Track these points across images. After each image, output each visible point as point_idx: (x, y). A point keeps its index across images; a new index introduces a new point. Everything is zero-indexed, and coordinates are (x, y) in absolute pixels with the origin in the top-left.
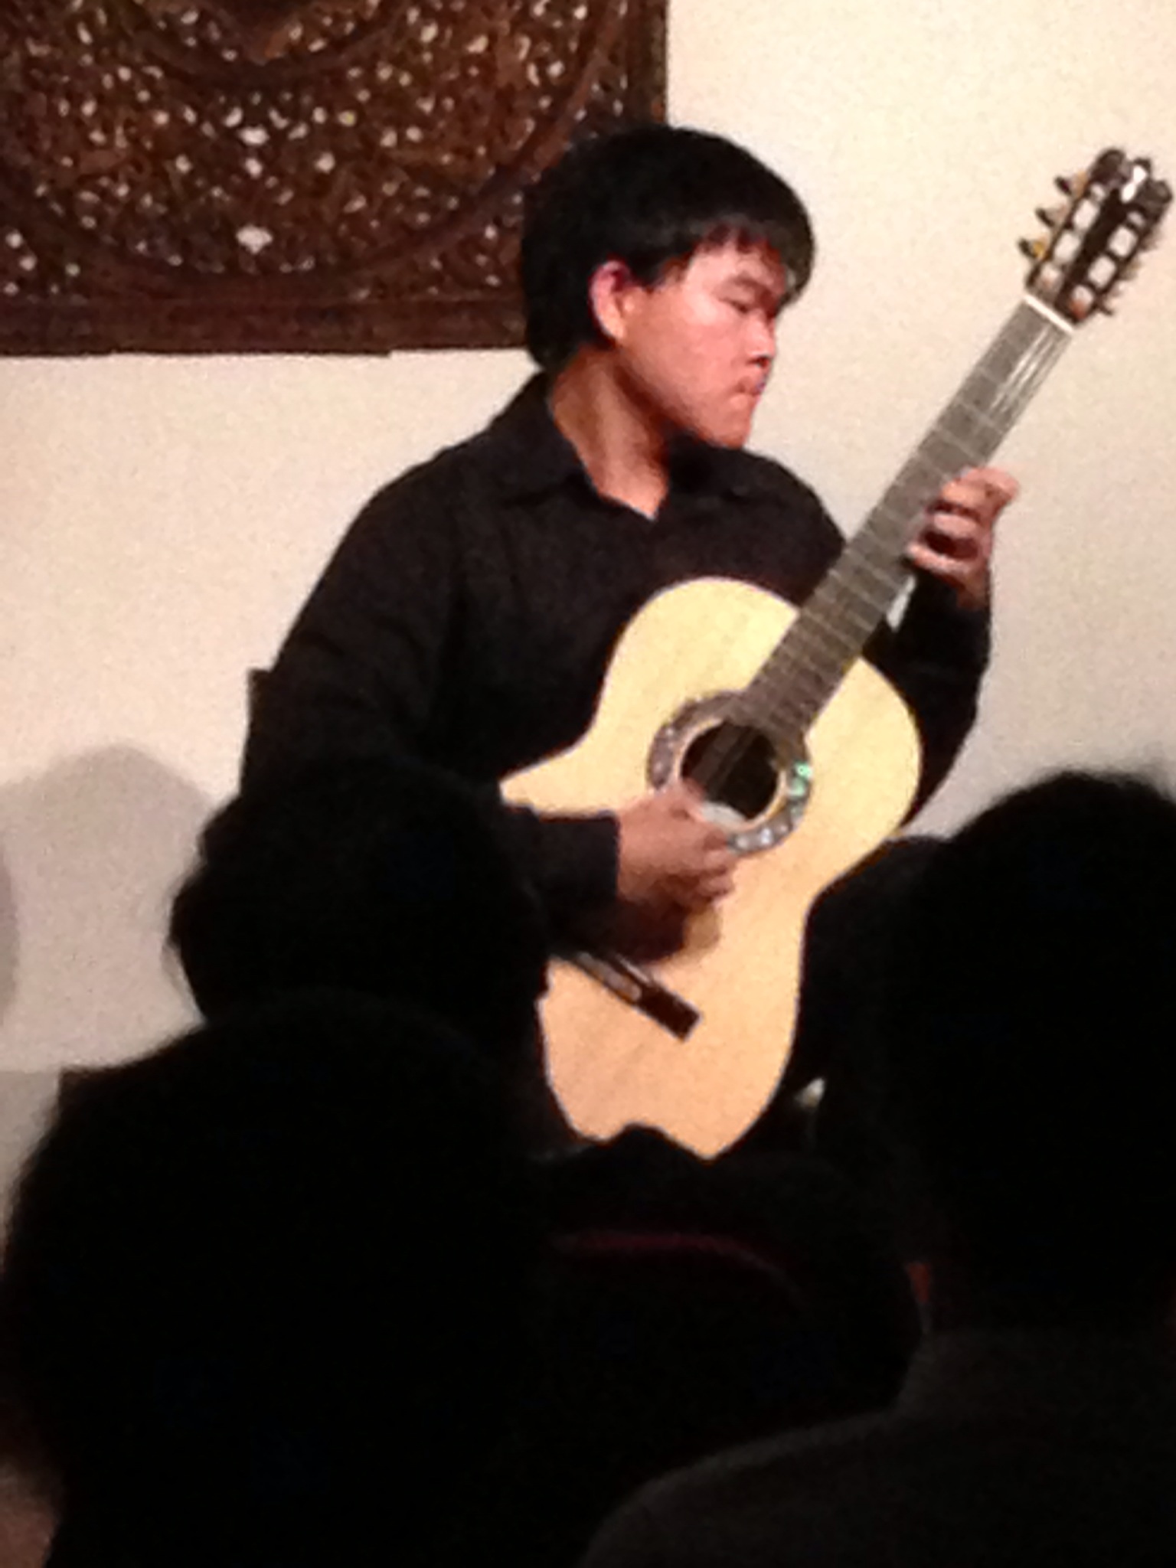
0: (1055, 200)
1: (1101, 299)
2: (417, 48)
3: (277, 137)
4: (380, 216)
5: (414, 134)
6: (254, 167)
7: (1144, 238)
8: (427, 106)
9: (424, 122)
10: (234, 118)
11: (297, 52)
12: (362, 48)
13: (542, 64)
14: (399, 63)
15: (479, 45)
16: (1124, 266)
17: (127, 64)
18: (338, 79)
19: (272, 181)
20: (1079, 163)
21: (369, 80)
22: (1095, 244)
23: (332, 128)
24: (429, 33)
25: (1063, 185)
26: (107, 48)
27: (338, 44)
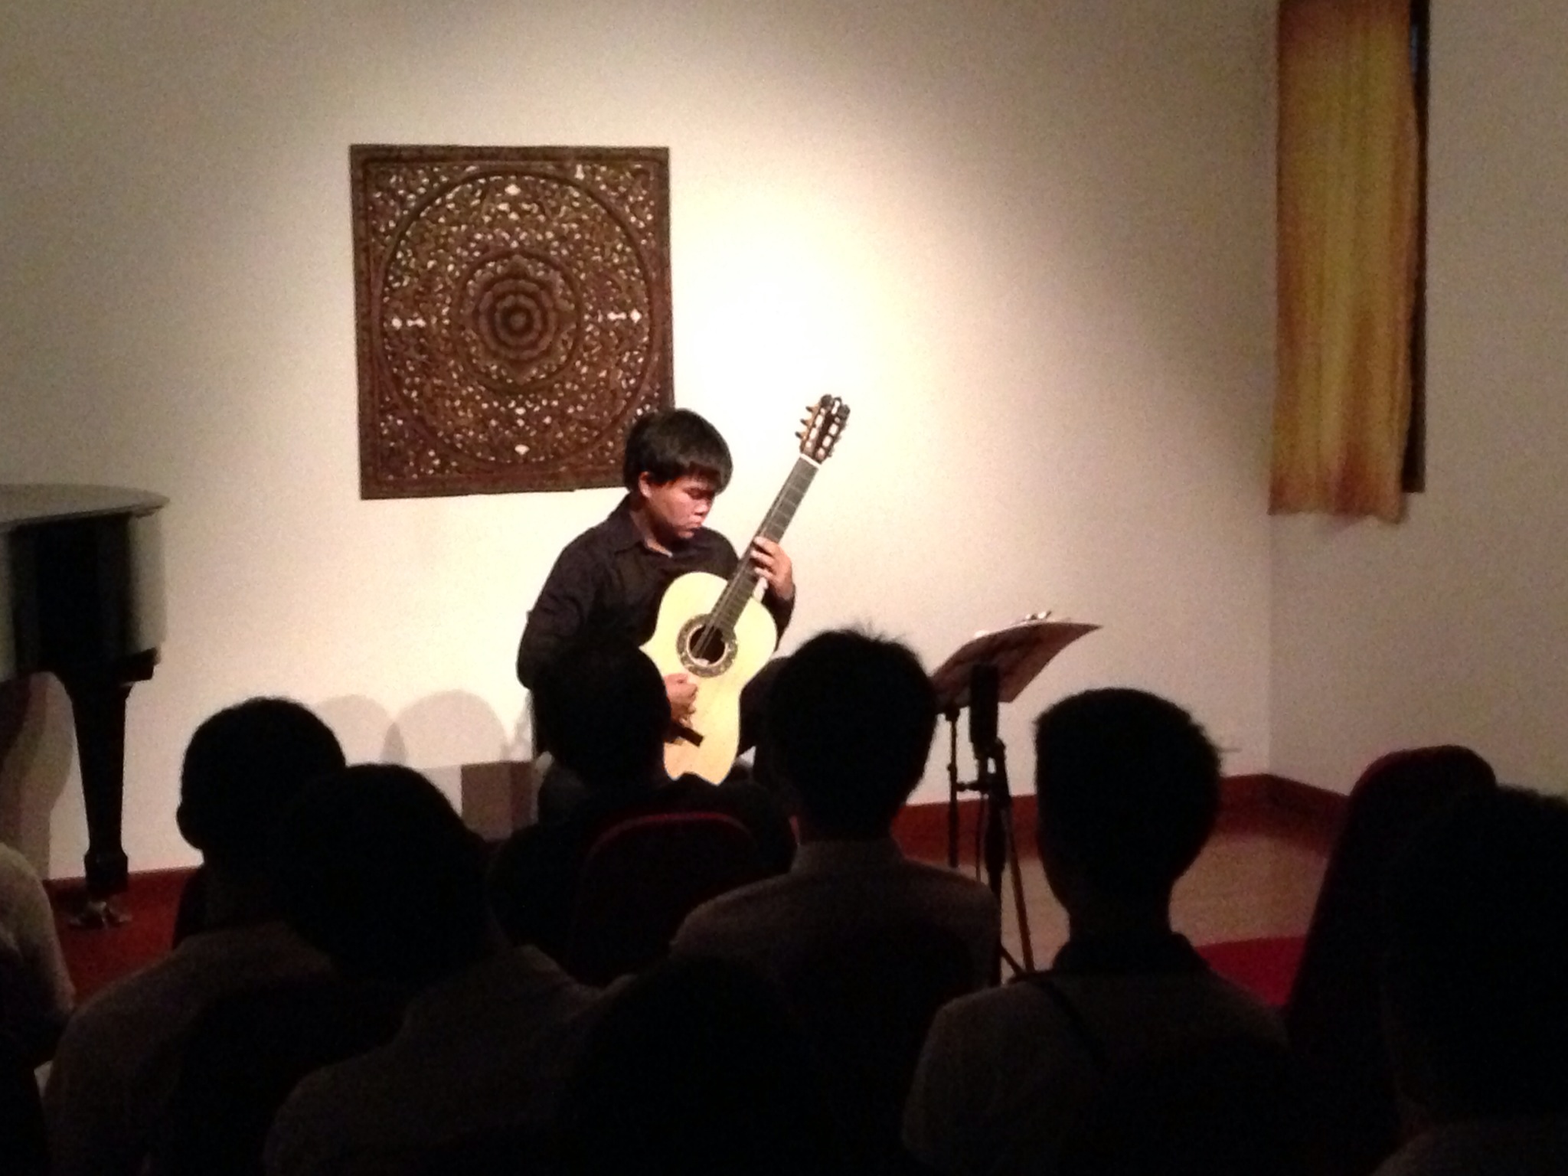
0: (808, 416)
1: (828, 451)
2: (581, 376)
3: (528, 410)
4: (569, 439)
5: (580, 408)
6: (521, 423)
7: (841, 427)
8: (584, 397)
9: (584, 405)
10: (512, 404)
11: (534, 379)
12: (559, 377)
13: (628, 380)
14: (574, 382)
15: (603, 374)
16: (835, 438)
17: (472, 386)
18: (551, 390)
19: (528, 428)
20: (814, 402)
21: (563, 389)
22: (824, 431)
23: (549, 406)
24: (584, 370)
25: (809, 409)
26: (464, 380)
27: (550, 375)
